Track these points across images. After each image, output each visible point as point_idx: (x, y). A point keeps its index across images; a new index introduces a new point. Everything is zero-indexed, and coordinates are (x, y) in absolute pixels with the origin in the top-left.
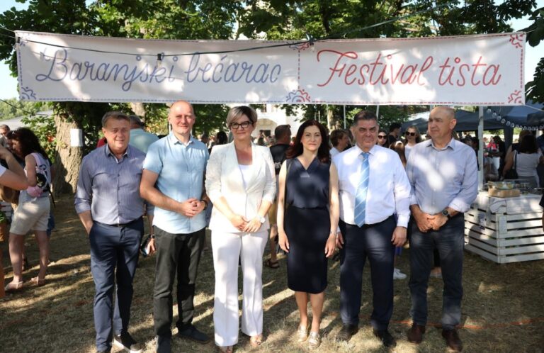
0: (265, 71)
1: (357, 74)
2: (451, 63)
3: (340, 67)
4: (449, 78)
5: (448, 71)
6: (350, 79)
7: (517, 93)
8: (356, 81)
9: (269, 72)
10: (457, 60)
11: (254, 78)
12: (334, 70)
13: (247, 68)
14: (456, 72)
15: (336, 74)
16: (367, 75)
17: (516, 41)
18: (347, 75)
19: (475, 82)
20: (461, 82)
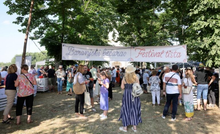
0: (122, 53)
1: (145, 55)
2: (169, 52)
3: (141, 53)
4: (168, 55)
5: (168, 54)
6: (143, 56)
7: (185, 60)
8: (145, 56)
9: (123, 53)
10: (170, 51)
11: (119, 55)
12: (139, 53)
13: (118, 53)
14: (170, 54)
15: (140, 54)
16: (148, 55)
17: (184, 47)
18: (143, 55)
19: (175, 57)
20: (171, 57)
